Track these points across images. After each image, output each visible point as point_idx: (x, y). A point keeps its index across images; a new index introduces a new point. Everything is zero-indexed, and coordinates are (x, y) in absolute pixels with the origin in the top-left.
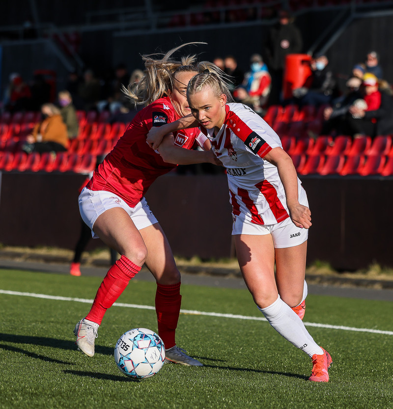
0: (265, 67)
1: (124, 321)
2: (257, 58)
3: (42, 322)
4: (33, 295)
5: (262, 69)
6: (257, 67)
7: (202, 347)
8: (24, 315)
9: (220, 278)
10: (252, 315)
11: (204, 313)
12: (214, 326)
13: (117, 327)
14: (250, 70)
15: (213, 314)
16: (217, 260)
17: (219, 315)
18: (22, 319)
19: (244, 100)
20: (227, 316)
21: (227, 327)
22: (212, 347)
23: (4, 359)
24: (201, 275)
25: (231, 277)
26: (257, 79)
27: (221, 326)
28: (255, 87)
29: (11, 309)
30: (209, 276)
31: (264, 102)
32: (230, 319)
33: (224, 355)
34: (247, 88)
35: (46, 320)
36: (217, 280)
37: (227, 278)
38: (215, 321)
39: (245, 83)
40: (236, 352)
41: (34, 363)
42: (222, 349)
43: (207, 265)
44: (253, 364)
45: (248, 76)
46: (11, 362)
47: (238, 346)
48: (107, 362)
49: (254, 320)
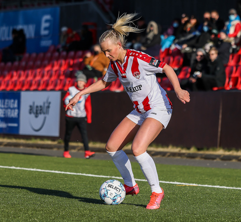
0: (238, 18)
1: (146, 191)
2: (233, 11)
3: (91, 193)
4: (84, 174)
5: (236, 19)
6: (233, 17)
7: (200, 208)
8: (79, 188)
9: (211, 161)
10: (232, 186)
11: (200, 185)
12: (207, 194)
13: (142, 196)
14: (228, 19)
15: (206, 186)
16: (208, 149)
17: (210, 186)
18: (77, 191)
19: (225, 39)
20: (216, 186)
21: (216, 194)
22: (206, 208)
23: (66, 218)
24: (198, 159)
25: (218, 160)
26: (233, 25)
27: (212, 193)
28: (232, 31)
29: (70, 184)
30: (203, 160)
31: (238, 41)
32: (218, 188)
33: (214, 214)
34: (227, 32)
35: (93, 191)
36: (208, 162)
37: (215, 161)
38: (208, 190)
39: (225, 28)
40: (222, 211)
41: (86, 221)
42: (213, 209)
43: (201, 152)
44: (234, 219)
45: (227, 23)
46: (70, 220)
47: (224, 207)
48: (135, 219)
49: (234, 190)
